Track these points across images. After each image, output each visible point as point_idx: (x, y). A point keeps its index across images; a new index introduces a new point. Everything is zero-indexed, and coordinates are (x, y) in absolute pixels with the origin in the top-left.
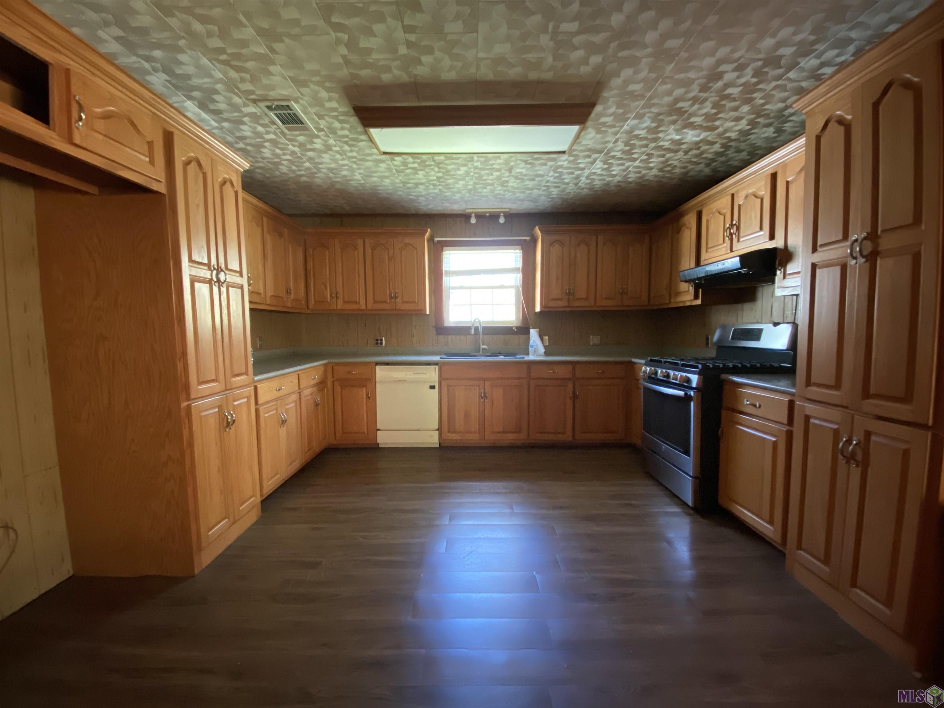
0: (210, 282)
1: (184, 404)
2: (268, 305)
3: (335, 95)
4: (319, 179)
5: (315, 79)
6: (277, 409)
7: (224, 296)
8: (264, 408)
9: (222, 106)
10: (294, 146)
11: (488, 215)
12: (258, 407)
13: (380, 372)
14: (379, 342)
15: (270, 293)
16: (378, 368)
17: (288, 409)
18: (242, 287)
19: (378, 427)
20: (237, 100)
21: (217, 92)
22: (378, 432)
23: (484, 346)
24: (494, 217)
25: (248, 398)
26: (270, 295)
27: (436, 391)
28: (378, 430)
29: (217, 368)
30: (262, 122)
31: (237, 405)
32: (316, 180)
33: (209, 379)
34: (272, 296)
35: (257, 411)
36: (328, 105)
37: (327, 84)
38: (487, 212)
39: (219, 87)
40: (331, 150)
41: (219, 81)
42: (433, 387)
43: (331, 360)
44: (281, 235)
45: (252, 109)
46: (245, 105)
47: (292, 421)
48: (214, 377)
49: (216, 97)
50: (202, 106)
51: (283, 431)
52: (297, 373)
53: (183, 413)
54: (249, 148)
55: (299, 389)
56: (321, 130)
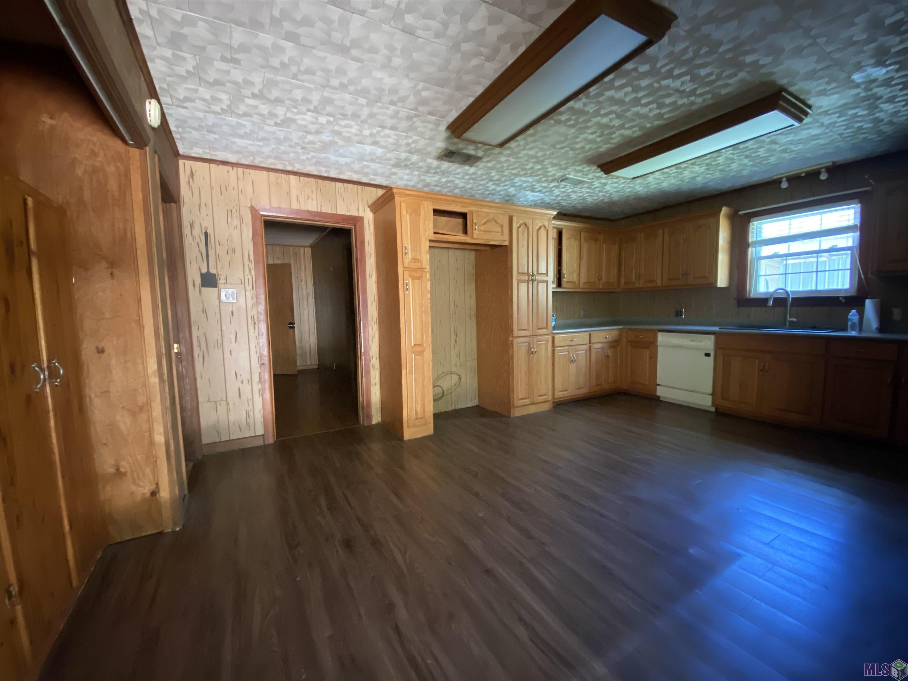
0: (528, 281)
1: (511, 339)
2: (581, 288)
3: (585, 166)
4: (615, 197)
5: (569, 165)
6: (569, 352)
7: (535, 288)
8: (558, 349)
9: (540, 189)
10: (585, 189)
11: (803, 175)
12: (554, 348)
13: (661, 338)
14: (679, 313)
15: (583, 280)
16: (659, 333)
17: (578, 354)
18: (547, 282)
19: (658, 382)
20: (544, 185)
21: (535, 185)
22: (658, 387)
23: (792, 319)
24: (813, 175)
25: (547, 341)
26: (583, 282)
27: (711, 359)
28: (659, 385)
29: (528, 324)
30: (561, 187)
31: (539, 344)
32: (613, 199)
33: (524, 328)
34: (584, 282)
35: (553, 351)
36: (585, 170)
37: (577, 164)
38: (802, 173)
39: (534, 183)
40: (607, 184)
41: (533, 182)
42: (707, 355)
43: (625, 327)
44: (596, 240)
45: (552, 185)
46: (549, 185)
47: (583, 361)
48: (526, 328)
49: (535, 187)
50: (533, 191)
51: (573, 367)
52: (590, 332)
53: (510, 342)
54: (564, 198)
55: (590, 343)
56: (592, 179)
